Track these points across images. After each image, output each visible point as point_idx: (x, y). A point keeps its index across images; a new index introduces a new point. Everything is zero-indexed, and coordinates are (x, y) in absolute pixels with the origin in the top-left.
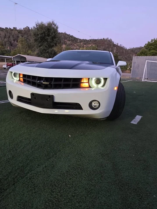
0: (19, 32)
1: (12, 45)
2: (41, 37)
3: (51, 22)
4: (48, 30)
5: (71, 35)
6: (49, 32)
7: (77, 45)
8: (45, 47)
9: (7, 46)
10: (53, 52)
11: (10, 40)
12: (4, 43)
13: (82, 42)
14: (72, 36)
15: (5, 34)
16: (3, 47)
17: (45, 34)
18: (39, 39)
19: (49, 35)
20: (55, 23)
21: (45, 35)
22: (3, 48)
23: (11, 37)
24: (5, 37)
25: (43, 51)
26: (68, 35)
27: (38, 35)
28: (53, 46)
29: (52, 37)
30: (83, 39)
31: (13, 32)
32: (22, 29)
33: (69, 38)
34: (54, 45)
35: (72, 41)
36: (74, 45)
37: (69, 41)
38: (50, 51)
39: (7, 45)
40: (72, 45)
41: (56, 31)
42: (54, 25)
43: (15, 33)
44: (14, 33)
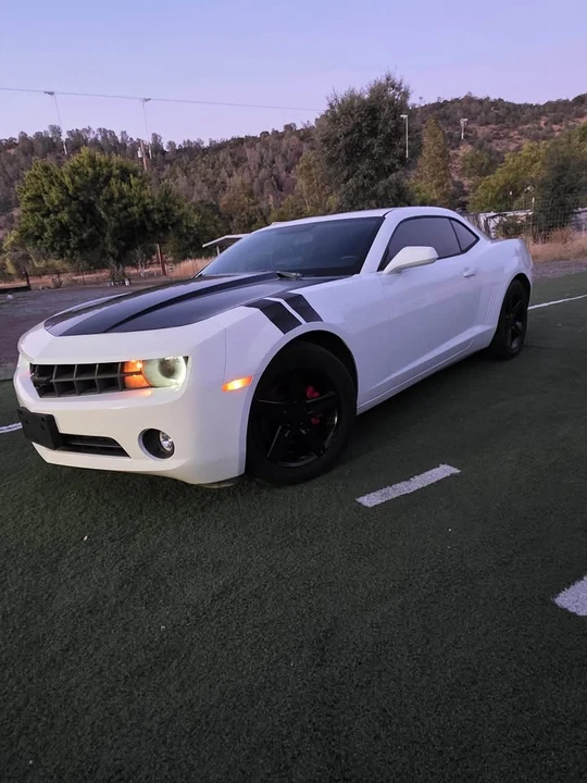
0: (302, 139)
1: (280, 187)
2: (346, 145)
3: (384, 81)
4: (369, 114)
5: (492, 98)
6: (375, 119)
7: (521, 133)
8: (365, 177)
9: (266, 196)
10: (394, 191)
11: (274, 173)
12: (255, 187)
13: (540, 114)
14: (499, 103)
15: (260, 153)
16: (252, 201)
17: (360, 131)
18: (343, 154)
19: (373, 133)
20: (397, 81)
21: (361, 136)
22: (254, 204)
23: (279, 159)
24: (260, 166)
25: (357, 193)
26: (481, 102)
27: (337, 140)
28: (391, 169)
29: (389, 136)
30: (549, 103)
31: (284, 142)
32: (313, 123)
33: (486, 113)
34: (394, 165)
35: (499, 120)
36: (506, 136)
37: (487, 124)
38: (381, 191)
39: (266, 190)
40: (501, 138)
41: (399, 107)
42: (393, 87)
43: (292, 144)
44: (288, 144)
